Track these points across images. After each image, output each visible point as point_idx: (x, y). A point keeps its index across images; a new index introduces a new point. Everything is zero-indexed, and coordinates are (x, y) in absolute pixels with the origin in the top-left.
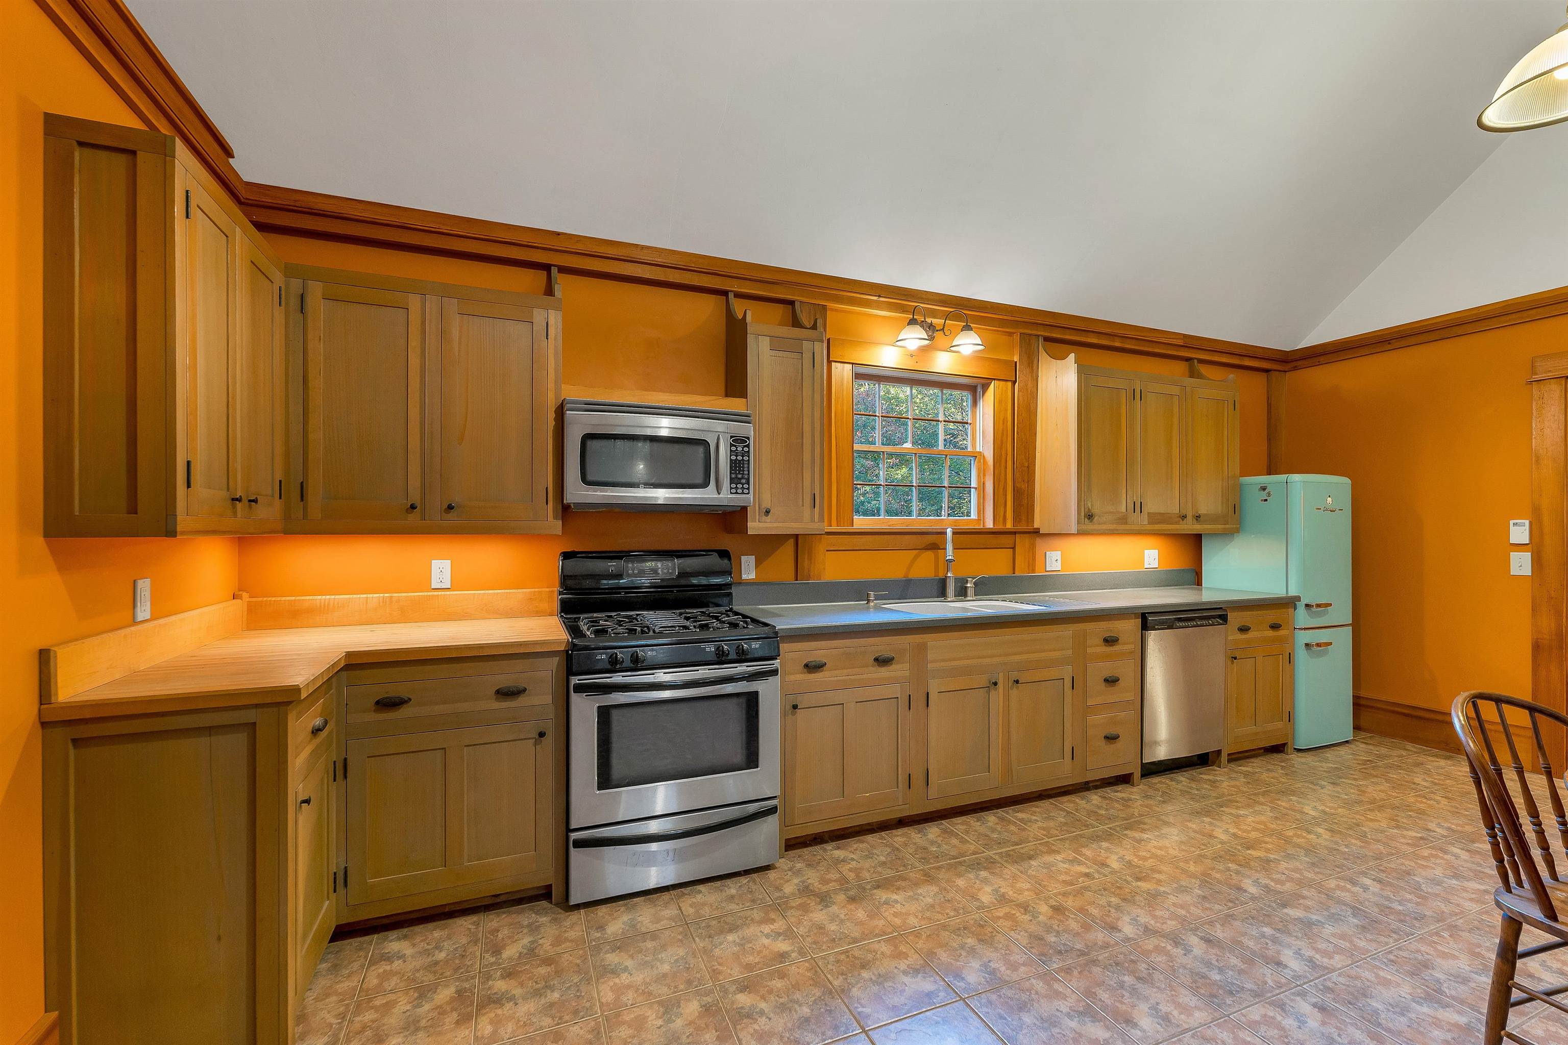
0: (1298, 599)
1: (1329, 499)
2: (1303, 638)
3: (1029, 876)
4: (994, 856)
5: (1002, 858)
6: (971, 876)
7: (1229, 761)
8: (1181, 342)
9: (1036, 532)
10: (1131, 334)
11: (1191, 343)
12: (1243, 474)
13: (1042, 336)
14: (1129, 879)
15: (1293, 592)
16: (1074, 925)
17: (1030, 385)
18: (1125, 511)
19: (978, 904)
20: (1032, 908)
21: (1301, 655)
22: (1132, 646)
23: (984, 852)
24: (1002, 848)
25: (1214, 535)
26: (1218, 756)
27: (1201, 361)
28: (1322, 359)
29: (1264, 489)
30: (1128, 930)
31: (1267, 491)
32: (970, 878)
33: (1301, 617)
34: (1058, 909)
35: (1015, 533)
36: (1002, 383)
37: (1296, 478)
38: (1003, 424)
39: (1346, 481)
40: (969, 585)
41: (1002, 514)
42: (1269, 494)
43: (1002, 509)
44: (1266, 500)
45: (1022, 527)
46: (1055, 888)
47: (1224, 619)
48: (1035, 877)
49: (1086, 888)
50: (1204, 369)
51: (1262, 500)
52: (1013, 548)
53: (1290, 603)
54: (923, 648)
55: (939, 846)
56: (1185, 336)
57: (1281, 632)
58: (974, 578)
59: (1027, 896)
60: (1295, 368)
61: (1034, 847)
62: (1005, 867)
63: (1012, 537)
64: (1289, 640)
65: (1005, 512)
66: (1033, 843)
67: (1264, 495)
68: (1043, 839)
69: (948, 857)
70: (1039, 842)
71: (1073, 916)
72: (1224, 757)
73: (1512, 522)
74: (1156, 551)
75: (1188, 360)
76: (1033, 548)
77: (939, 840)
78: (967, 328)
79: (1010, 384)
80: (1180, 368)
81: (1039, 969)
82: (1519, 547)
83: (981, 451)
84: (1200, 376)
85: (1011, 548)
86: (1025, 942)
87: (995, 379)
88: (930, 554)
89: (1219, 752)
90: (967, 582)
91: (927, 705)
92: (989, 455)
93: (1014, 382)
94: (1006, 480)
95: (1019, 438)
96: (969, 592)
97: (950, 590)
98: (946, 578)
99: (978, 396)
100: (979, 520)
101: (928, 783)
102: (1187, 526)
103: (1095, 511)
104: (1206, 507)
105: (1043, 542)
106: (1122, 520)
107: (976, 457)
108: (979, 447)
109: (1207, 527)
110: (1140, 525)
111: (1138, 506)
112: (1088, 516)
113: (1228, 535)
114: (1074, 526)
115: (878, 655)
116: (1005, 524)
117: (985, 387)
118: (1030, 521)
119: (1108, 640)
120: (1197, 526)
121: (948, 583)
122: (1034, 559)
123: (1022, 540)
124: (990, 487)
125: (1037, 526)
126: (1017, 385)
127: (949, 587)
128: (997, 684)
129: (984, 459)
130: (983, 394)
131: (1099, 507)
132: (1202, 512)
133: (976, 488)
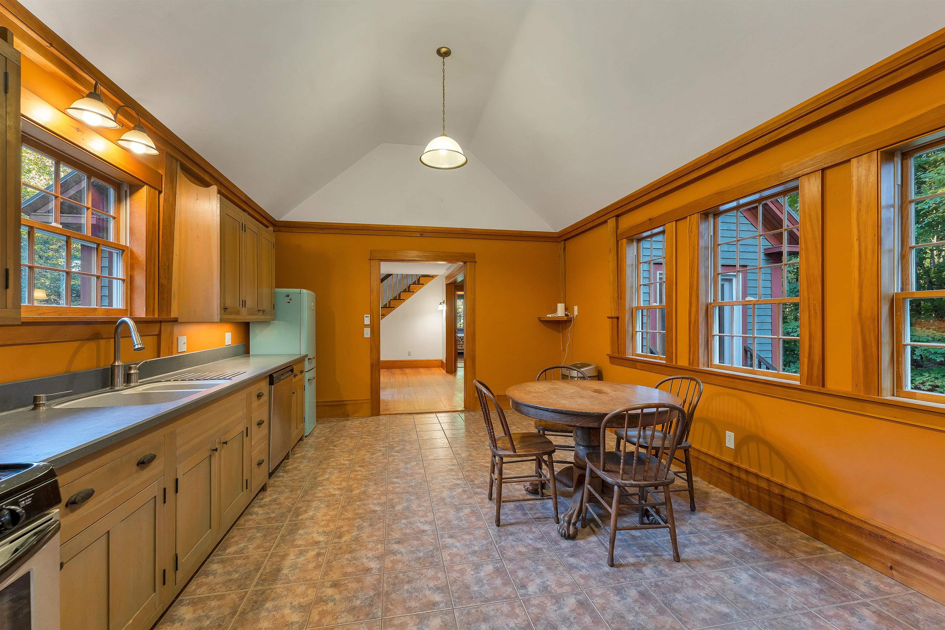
0: (307, 356)
1: (312, 303)
2: (307, 377)
3: (294, 581)
4: (256, 589)
5: (262, 585)
6: (264, 614)
9: (175, 321)
11: (248, 202)
12: (277, 287)
13: (180, 161)
14: (337, 540)
15: (303, 353)
16: (353, 585)
17: (171, 197)
18: (238, 306)
19: (297, 625)
20: (325, 597)
21: (306, 385)
22: (266, 398)
23: (246, 592)
24: (253, 579)
25: (257, 323)
29: (288, 296)
30: (374, 565)
31: (290, 297)
32: (266, 616)
33: (306, 366)
34: (335, 585)
35: (161, 322)
36: (152, 187)
37: (304, 291)
38: (153, 226)
39: (314, 294)
40: (132, 372)
41: (150, 306)
42: (291, 299)
43: (152, 300)
44: (289, 302)
45: (164, 317)
46: (317, 575)
47: (293, 370)
48: (298, 579)
49: (329, 562)
51: (287, 302)
52: (157, 335)
53: (303, 359)
54: (173, 436)
55: (208, 617)
57: (303, 374)
58: (137, 364)
59: (312, 594)
61: (270, 563)
62: (275, 589)
63: (158, 325)
64: (302, 380)
65: (154, 304)
66: (266, 560)
67: (288, 299)
68: (267, 555)
69: (228, 618)
70: (268, 558)
71: (346, 582)
73: (365, 316)
74: (230, 334)
76: (171, 334)
77: (200, 612)
78: (140, 128)
79: (157, 190)
81: (378, 624)
82: (367, 326)
83: (128, 245)
85: (156, 335)
86: (350, 618)
87: (147, 184)
88: (92, 345)
90: (130, 368)
91: (177, 492)
92: (140, 251)
93: (160, 192)
94: (154, 275)
95: (163, 241)
96: (133, 378)
97: (119, 379)
98: (113, 368)
99: (123, 194)
100: (126, 310)
101: (177, 569)
102: (260, 317)
103: (227, 306)
104: (266, 305)
105: (177, 329)
106: (238, 313)
107: (123, 251)
108: (125, 241)
109: (266, 317)
110: (244, 316)
111: (244, 303)
112: (224, 309)
113: (266, 323)
114: (217, 318)
115: (140, 458)
116: (154, 314)
117: (134, 188)
118: (169, 311)
119: (259, 396)
120: (263, 317)
121: (116, 372)
122: (172, 343)
123: (165, 328)
124: (140, 280)
125: (173, 315)
126: (162, 195)
127: (118, 376)
128: (216, 450)
129: (132, 252)
130: (131, 194)
131: (229, 303)
132: (264, 308)
133: (123, 280)
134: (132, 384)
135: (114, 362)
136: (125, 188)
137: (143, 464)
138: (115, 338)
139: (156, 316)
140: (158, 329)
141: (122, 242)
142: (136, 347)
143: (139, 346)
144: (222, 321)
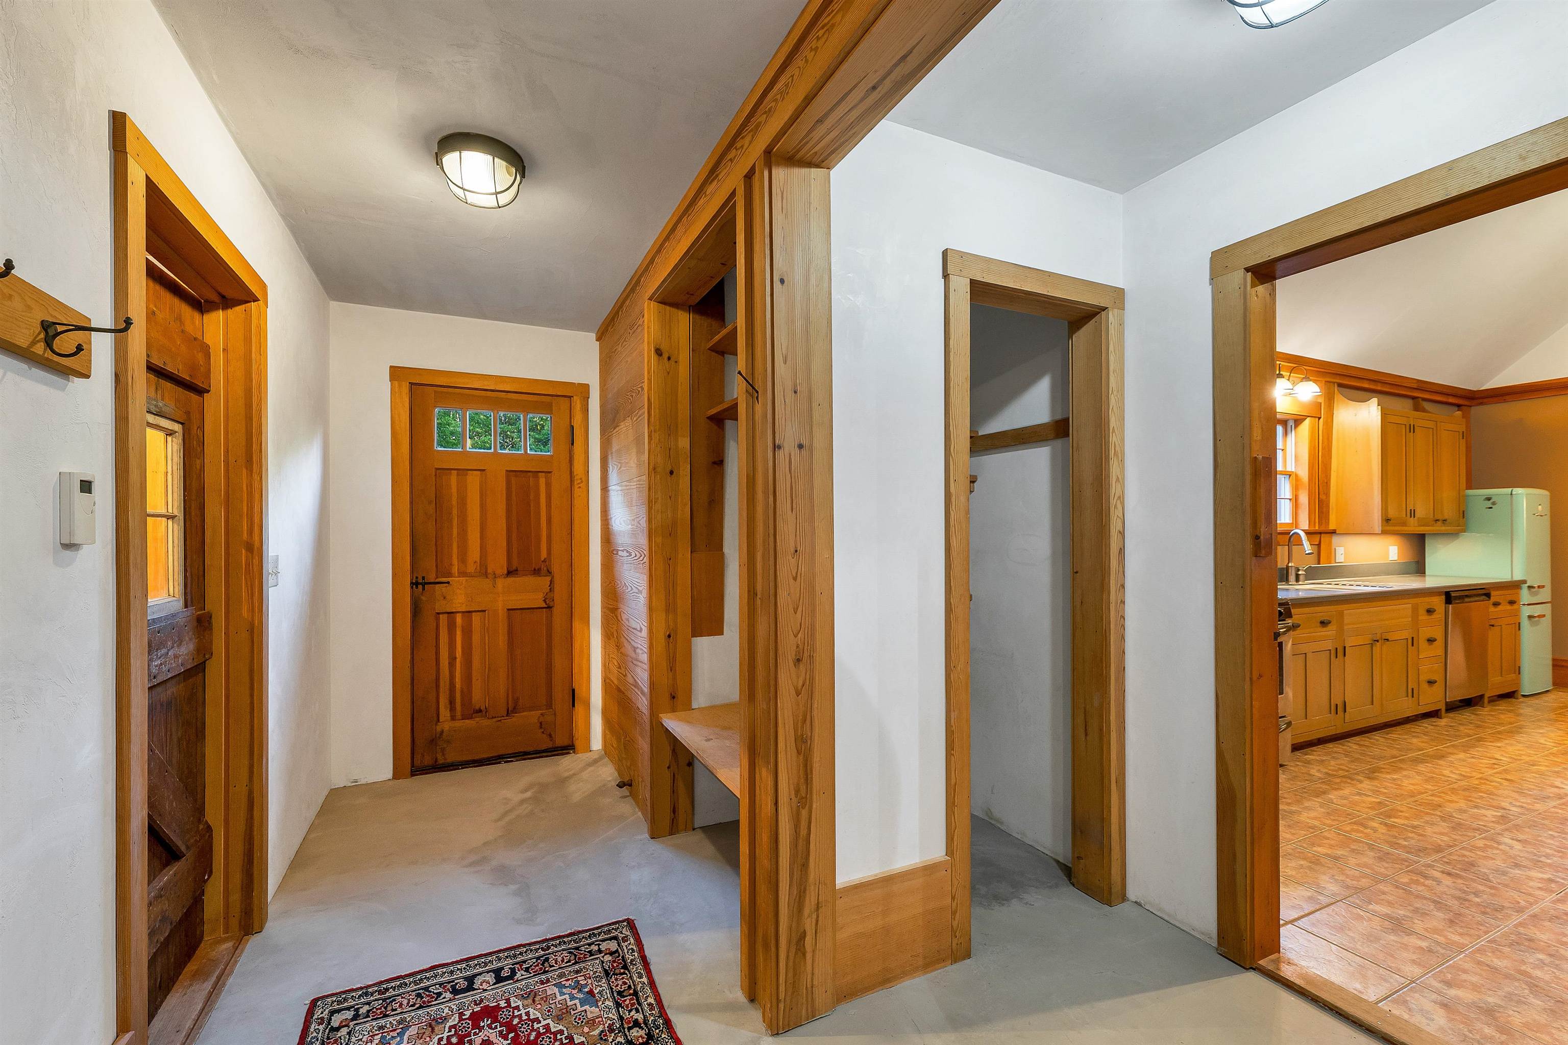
0: (1524, 582)
1: (1540, 507)
2: (1526, 611)
7: (1489, 702)
8: (1415, 386)
9: (1333, 532)
10: (1389, 380)
11: (1423, 386)
12: (1469, 487)
13: (1337, 383)
15: (1518, 577)
17: (1329, 420)
18: (1405, 516)
21: (1525, 623)
22: (1440, 616)
25: (1436, 535)
26: (1481, 700)
27: (1424, 400)
28: (1507, 397)
29: (1489, 499)
31: (1492, 501)
33: (1525, 596)
35: (1321, 533)
36: (1313, 418)
37: (1518, 491)
38: (1314, 450)
39: (1545, 493)
40: (1301, 573)
41: (1313, 519)
42: (1494, 503)
43: (1313, 515)
44: (1491, 508)
45: (1323, 529)
47: (1488, 595)
50: (1427, 405)
51: (1487, 508)
53: (1515, 586)
54: (1341, 614)
56: (1418, 381)
57: (1515, 606)
58: (1303, 567)
60: (1481, 404)
63: (1318, 537)
64: (1517, 614)
65: (1315, 517)
67: (1489, 504)
72: (1486, 700)
74: (1396, 547)
75: (1414, 398)
76: (1330, 544)
78: (1306, 379)
79: (1317, 419)
80: (1409, 403)
83: (1293, 470)
84: (1424, 410)
85: (1318, 545)
87: (1309, 417)
89: (1482, 696)
90: (1298, 570)
91: (1345, 655)
92: (1304, 474)
93: (1319, 418)
94: (1315, 492)
95: (1323, 462)
96: (1301, 578)
97: (1292, 578)
98: (1288, 567)
99: (1289, 429)
100: (1293, 523)
101: (1345, 711)
102: (1439, 528)
103: (1390, 516)
104: (1448, 512)
105: (1335, 539)
106: (1404, 524)
107: (1290, 475)
108: (1291, 467)
109: (1447, 528)
110: (1414, 527)
111: (1413, 513)
112: (1387, 520)
113: (1453, 535)
114: (1378, 528)
115: (1322, 619)
116: (1315, 527)
117: (1298, 421)
118: (1328, 523)
119: (1430, 611)
120: (1443, 528)
121: (1290, 571)
122: (1331, 554)
123: (1325, 538)
124: (1304, 499)
125: (1332, 527)
126: (1321, 420)
127: (1291, 575)
128: (1378, 641)
129: (1296, 475)
130: (1296, 427)
131: (1392, 513)
132: (1446, 517)
133: (1290, 499)
134: (1300, 583)
135: (1288, 563)
136: (1291, 423)
137: (1324, 623)
138: (1288, 545)
139: (1317, 528)
140: (1318, 540)
141: (1289, 469)
142: (1307, 552)
143: (1310, 552)
144: (1384, 532)
